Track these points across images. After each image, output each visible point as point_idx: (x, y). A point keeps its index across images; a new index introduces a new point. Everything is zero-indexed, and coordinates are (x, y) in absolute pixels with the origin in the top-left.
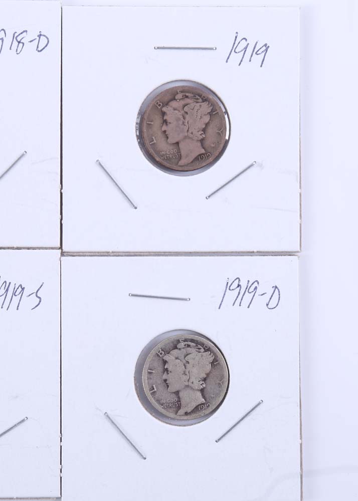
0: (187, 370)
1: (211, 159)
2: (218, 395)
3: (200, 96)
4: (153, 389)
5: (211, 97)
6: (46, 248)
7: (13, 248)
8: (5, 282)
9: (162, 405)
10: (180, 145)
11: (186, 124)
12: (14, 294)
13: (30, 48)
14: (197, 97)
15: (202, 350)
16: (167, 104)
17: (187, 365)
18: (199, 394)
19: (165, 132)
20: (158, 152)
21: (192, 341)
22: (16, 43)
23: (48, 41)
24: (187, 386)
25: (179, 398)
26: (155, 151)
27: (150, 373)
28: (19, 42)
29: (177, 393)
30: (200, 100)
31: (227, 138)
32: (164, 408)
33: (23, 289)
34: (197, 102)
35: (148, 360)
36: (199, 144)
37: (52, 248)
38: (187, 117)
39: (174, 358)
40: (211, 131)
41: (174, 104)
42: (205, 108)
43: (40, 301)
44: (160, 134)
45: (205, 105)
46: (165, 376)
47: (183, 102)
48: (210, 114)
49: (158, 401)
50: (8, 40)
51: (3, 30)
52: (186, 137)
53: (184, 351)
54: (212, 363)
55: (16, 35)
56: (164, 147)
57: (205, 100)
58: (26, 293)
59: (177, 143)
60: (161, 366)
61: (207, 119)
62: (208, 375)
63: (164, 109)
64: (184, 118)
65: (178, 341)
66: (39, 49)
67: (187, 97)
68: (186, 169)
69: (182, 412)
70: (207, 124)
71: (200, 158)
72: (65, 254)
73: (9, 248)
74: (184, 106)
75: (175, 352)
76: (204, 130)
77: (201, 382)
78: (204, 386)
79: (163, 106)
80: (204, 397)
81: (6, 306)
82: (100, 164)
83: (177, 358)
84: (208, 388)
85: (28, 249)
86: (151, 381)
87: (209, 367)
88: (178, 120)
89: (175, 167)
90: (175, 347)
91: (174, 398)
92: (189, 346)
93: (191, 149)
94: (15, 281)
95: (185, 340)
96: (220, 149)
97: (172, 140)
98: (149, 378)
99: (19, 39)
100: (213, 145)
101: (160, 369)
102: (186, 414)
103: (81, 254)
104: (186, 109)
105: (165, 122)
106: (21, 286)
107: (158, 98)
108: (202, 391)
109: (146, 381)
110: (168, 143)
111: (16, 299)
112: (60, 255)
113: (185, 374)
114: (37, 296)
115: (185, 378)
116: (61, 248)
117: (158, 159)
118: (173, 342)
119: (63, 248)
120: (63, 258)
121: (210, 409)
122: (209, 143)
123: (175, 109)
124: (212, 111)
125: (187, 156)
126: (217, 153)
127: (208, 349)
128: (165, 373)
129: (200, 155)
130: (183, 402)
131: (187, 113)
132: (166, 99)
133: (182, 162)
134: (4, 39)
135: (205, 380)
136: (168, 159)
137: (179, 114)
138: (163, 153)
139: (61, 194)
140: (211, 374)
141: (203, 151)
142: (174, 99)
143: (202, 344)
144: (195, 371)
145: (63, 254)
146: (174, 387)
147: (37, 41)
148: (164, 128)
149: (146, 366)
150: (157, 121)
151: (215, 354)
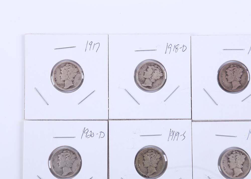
0: (236, 161)
1: (243, 88)
2: (247, 170)
3: (239, 66)
4: (225, 168)
5: (243, 66)
6: (186, 119)
7: (175, 119)
8: (173, 131)
9: (228, 173)
10: (232, 83)
11: (234, 76)
12: (176, 135)
13: (180, 50)
14: (238, 66)
15: (241, 154)
16: (227, 69)
17: (236, 159)
18: (241, 170)
19: (227, 78)
20: (224, 85)
21: (238, 151)
22: (175, 49)
23: (186, 48)
24: (237, 167)
25: (234, 171)
26: (223, 85)
27: (223, 162)
28: (176, 48)
29: (233, 169)
30: (239, 67)
31: (248, 80)
32: (228, 175)
33: (179, 133)
34: (238, 68)
35: (223, 158)
36: (239, 83)
37: (189, 119)
38: (235, 73)
39: (232, 157)
40: (243, 78)
41: (230, 69)
42: (241, 70)
43: (185, 138)
44: (225, 79)
45: (241, 69)
46: (229, 163)
47: (233, 68)
48: (243, 72)
49: (226, 172)
50: (173, 48)
51: (171, 44)
52: (234, 80)
53: (235, 155)
54: (245, 159)
55: (175, 46)
56: (227, 84)
57: (241, 67)
58: (180, 134)
59: (231, 82)
60: (227, 160)
61: (241, 74)
62: (243, 163)
63: (227, 71)
64: (234, 73)
65: (233, 151)
66: (183, 51)
67: (234, 66)
68: (234, 91)
69: (235, 176)
70: (242, 76)
71: (239, 87)
72: (193, 121)
73: (173, 119)
74: (233, 69)
75: (232, 155)
76: (240, 78)
77: (241, 165)
78: (242, 167)
79: (226, 70)
80: (242, 171)
81: (173, 139)
82: (205, 90)
83: (233, 157)
84: (244, 167)
85: (180, 119)
86: (224, 165)
87: (244, 160)
88: (231, 74)
89: (230, 91)
90: (232, 153)
91: (232, 171)
92: (237, 153)
93: (236, 84)
94: (176, 130)
95: (235, 151)
96: (246, 84)
97: (229, 81)
98: (223, 164)
99: (176, 47)
100: (244, 83)
101: (227, 161)
102: (236, 177)
103: (198, 121)
104: (234, 70)
105: (227, 75)
106: (178, 132)
107: (225, 67)
108: (242, 169)
109: (222, 165)
110: (228, 82)
111: (176, 137)
112: (191, 121)
113: (235, 162)
114: (184, 136)
115: (236, 164)
116: (191, 119)
117: (225, 88)
118: (231, 152)
119: (192, 119)
120: (192, 123)
121: (245, 175)
122: (242, 82)
123: (230, 71)
124: (243, 71)
125: (235, 87)
126: (245, 86)
127: (243, 154)
128: (229, 162)
129: (239, 86)
130: (235, 172)
131: (234, 72)
132: (227, 67)
133: (233, 89)
134: (171, 47)
135: (242, 165)
136: (228, 88)
137: (232, 72)
138: (227, 86)
139: (191, 100)
140: (245, 163)
141: (240, 85)
142: (230, 67)
143: (241, 152)
144: (239, 161)
145: (192, 121)
146: (232, 167)
147: (182, 48)
148: (227, 77)
149: (222, 160)
150: (224, 74)
151: (246, 156)
